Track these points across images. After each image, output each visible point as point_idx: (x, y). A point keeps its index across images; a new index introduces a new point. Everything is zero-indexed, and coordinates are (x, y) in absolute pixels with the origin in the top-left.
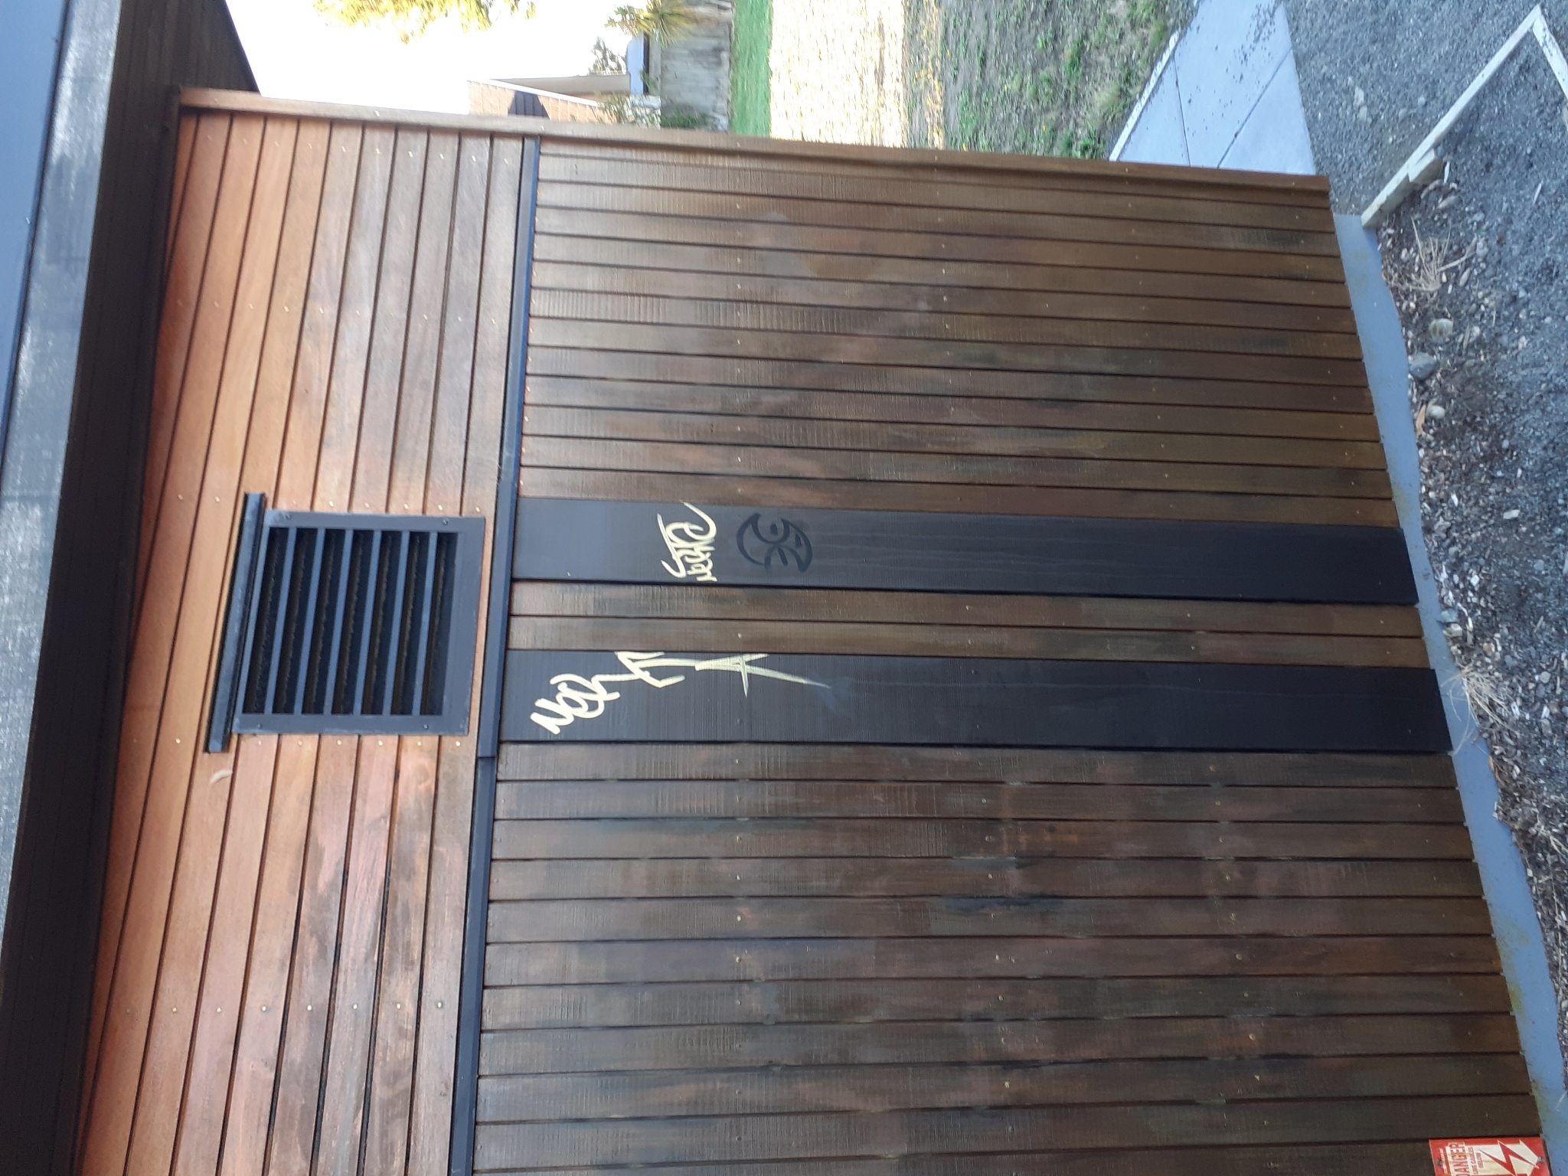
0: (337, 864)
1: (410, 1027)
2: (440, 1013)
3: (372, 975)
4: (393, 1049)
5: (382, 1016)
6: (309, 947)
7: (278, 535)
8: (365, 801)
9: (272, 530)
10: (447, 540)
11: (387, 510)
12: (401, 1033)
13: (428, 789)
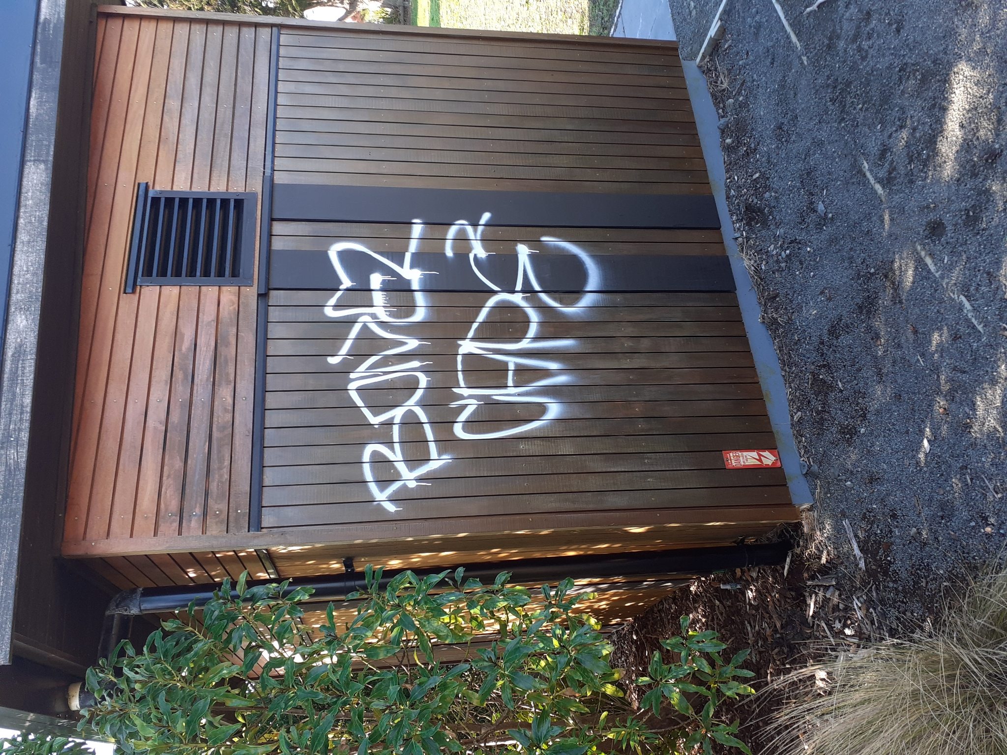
0: (191, 340)
1: (231, 408)
2: (245, 402)
3: (210, 387)
4: (222, 417)
5: (216, 403)
6: (179, 375)
7: (156, 201)
8: (204, 315)
9: (153, 198)
10: (239, 203)
11: (209, 190)
12: (226, 410)
13: (234, 309)
